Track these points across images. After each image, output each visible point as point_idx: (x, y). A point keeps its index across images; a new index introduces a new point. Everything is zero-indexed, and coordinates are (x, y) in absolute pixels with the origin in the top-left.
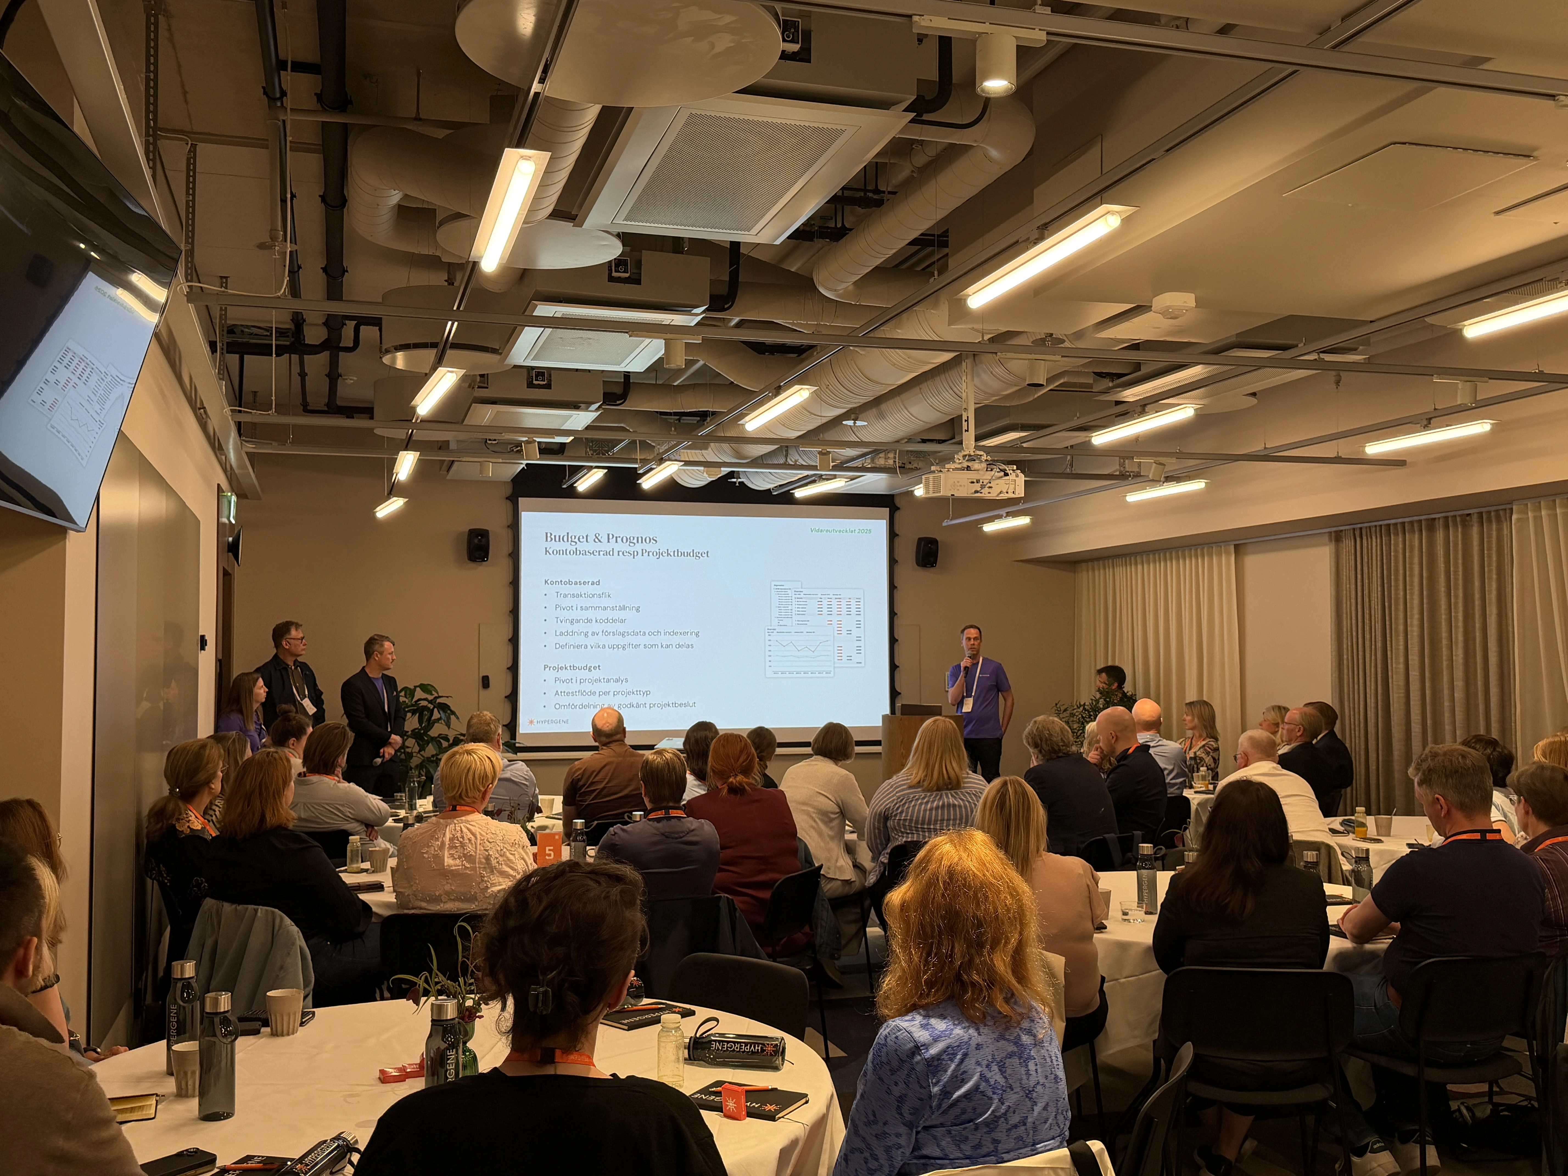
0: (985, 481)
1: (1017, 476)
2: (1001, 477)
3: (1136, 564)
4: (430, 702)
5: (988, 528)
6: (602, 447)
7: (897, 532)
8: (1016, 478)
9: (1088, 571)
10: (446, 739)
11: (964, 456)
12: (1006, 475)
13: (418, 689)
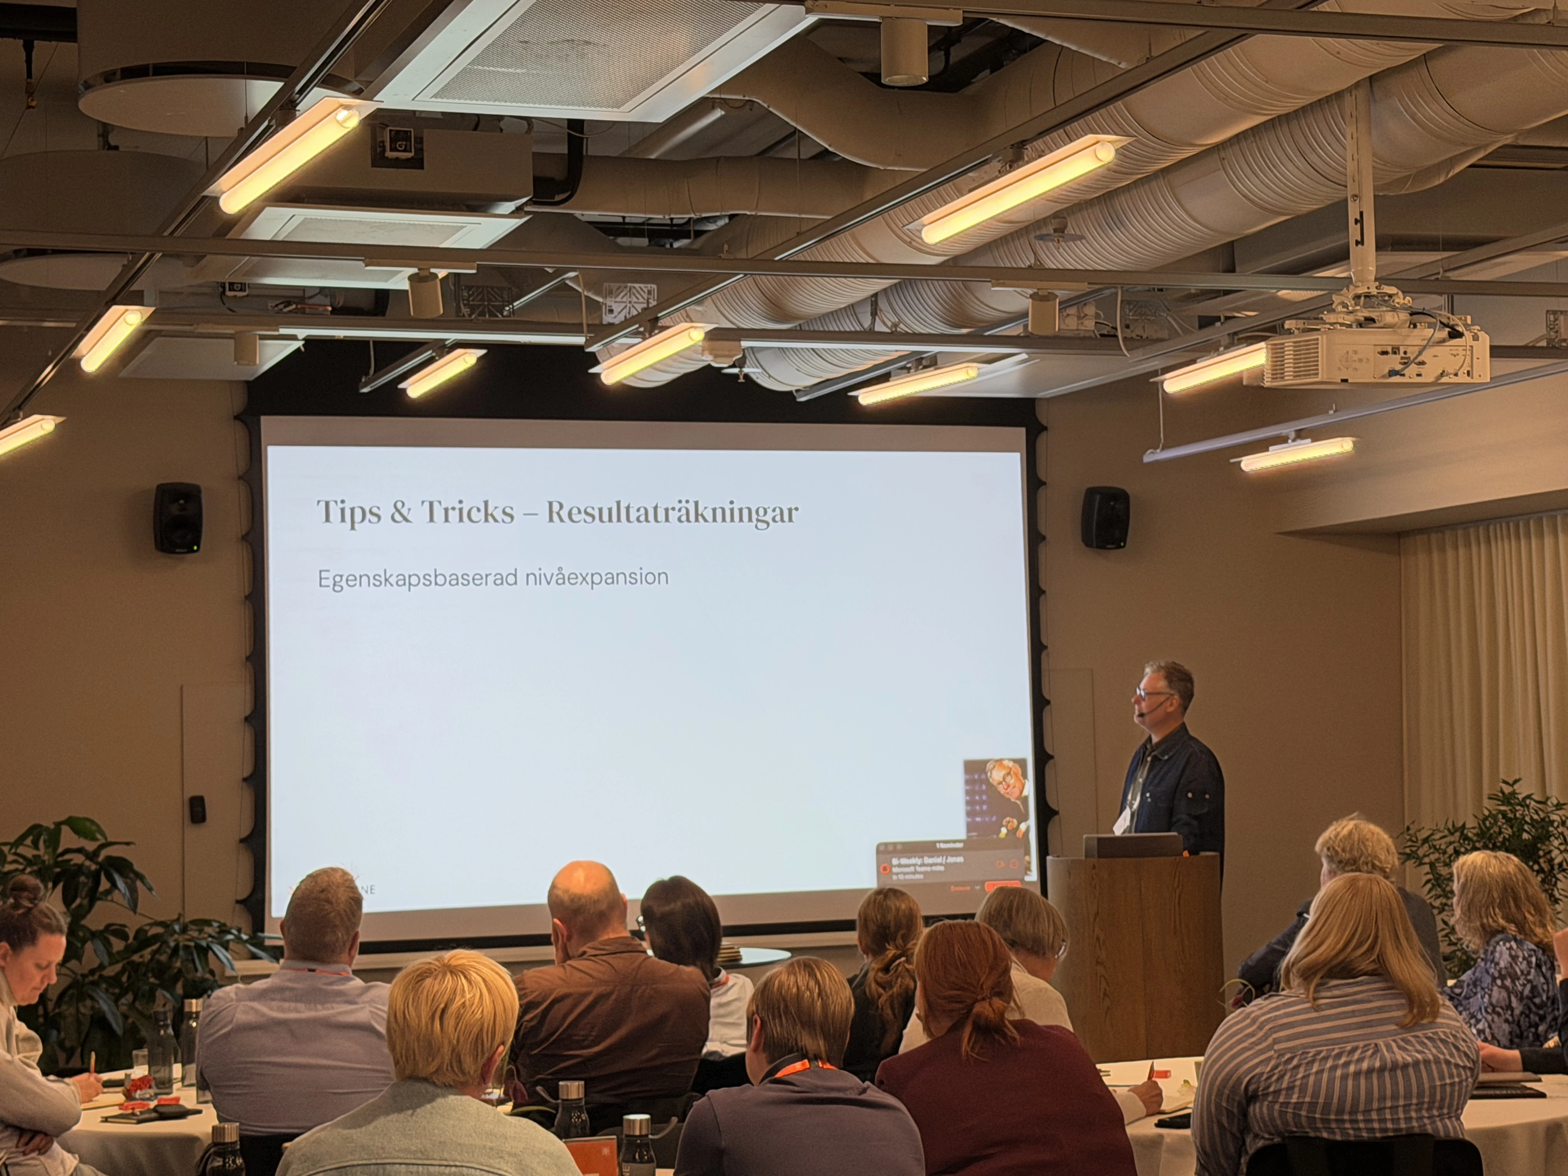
0: (1409, 350)
1: (1476, 338)
2: (1444, 341)
3: (1541, 536)
4: (92, 856)
5: (1252, 464)
6: (489, 300)
7: (1043, 477)
8: (1474, 343)
9: (1430, 552)
10: (121, 933)
11: (1357, 297)
12: (1455, 334)
13: (65, 829)
